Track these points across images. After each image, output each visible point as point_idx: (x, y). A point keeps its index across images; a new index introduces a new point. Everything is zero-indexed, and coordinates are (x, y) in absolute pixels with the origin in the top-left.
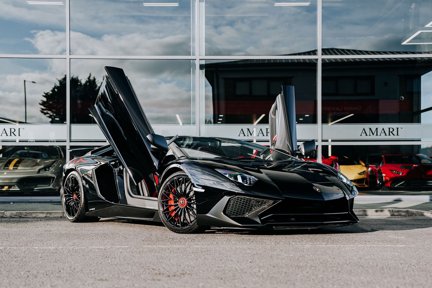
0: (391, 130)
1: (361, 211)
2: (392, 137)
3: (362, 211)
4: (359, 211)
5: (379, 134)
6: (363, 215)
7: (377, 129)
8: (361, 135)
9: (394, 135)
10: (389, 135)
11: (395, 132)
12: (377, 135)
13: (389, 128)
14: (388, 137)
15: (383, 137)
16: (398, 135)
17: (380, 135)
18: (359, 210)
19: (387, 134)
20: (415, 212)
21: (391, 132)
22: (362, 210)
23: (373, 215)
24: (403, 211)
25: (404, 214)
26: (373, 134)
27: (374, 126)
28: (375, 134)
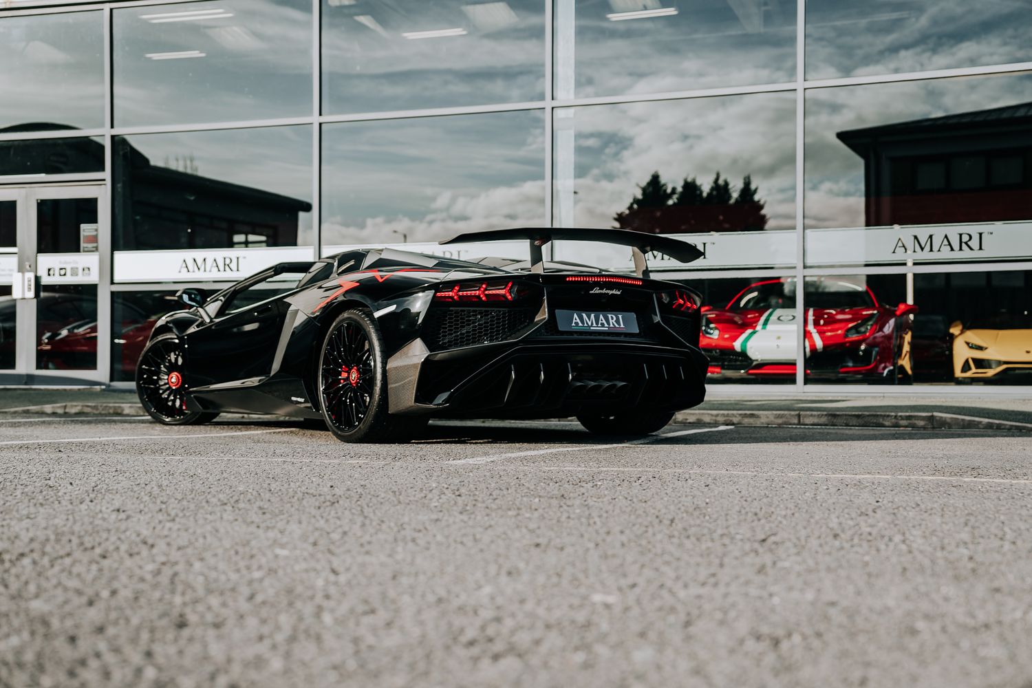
0: (965, 238)
1: (823, 415)
2: (966, 254)
3: (826, 415)
4: (819, 415)
5: (935, 248)
6: (826, 425)
7: (931, 237)
8: (894, 252)
9: (971, 249)
10: (961, 249)
11: (974, 243)
12: (931, 250)
13: (961, 235)
14: (957, 255)
15: (946, 254)
16: (981, 249)
17: (939, 251)
18: (819, 413)
19: (956, 247)
20: (948, 421)
21: (966, 243)
22: (825, 413)
23: (851, 424)
24: (921, 416)
25: (922, 423)
26: (922, 249)
27: (923, 231)
28: (928, 248)
